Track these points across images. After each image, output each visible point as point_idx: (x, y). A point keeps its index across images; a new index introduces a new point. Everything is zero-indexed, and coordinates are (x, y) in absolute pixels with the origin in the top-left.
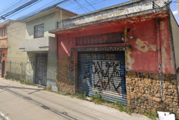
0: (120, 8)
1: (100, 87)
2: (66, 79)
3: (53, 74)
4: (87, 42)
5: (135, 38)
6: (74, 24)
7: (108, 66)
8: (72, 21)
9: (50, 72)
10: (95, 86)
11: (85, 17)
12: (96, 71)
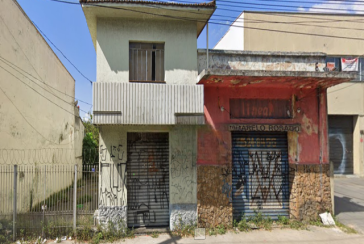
0: (287, 59)
1: (259, 198)
2: (216, 195)
3: (189, 189)
4: (246, 112)
5: (302, 113)
6: (228, 68)
7: (269, 159)
8: (226, 59)
9: (177, 186)
10: (253, 198)
11: (249, 58)
12: (254, 170)
